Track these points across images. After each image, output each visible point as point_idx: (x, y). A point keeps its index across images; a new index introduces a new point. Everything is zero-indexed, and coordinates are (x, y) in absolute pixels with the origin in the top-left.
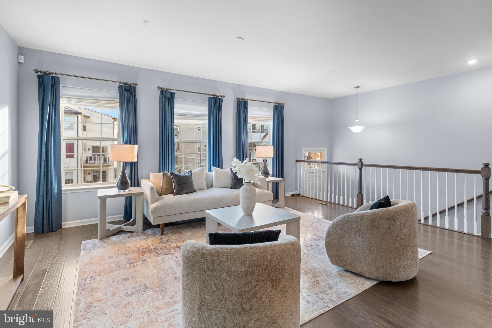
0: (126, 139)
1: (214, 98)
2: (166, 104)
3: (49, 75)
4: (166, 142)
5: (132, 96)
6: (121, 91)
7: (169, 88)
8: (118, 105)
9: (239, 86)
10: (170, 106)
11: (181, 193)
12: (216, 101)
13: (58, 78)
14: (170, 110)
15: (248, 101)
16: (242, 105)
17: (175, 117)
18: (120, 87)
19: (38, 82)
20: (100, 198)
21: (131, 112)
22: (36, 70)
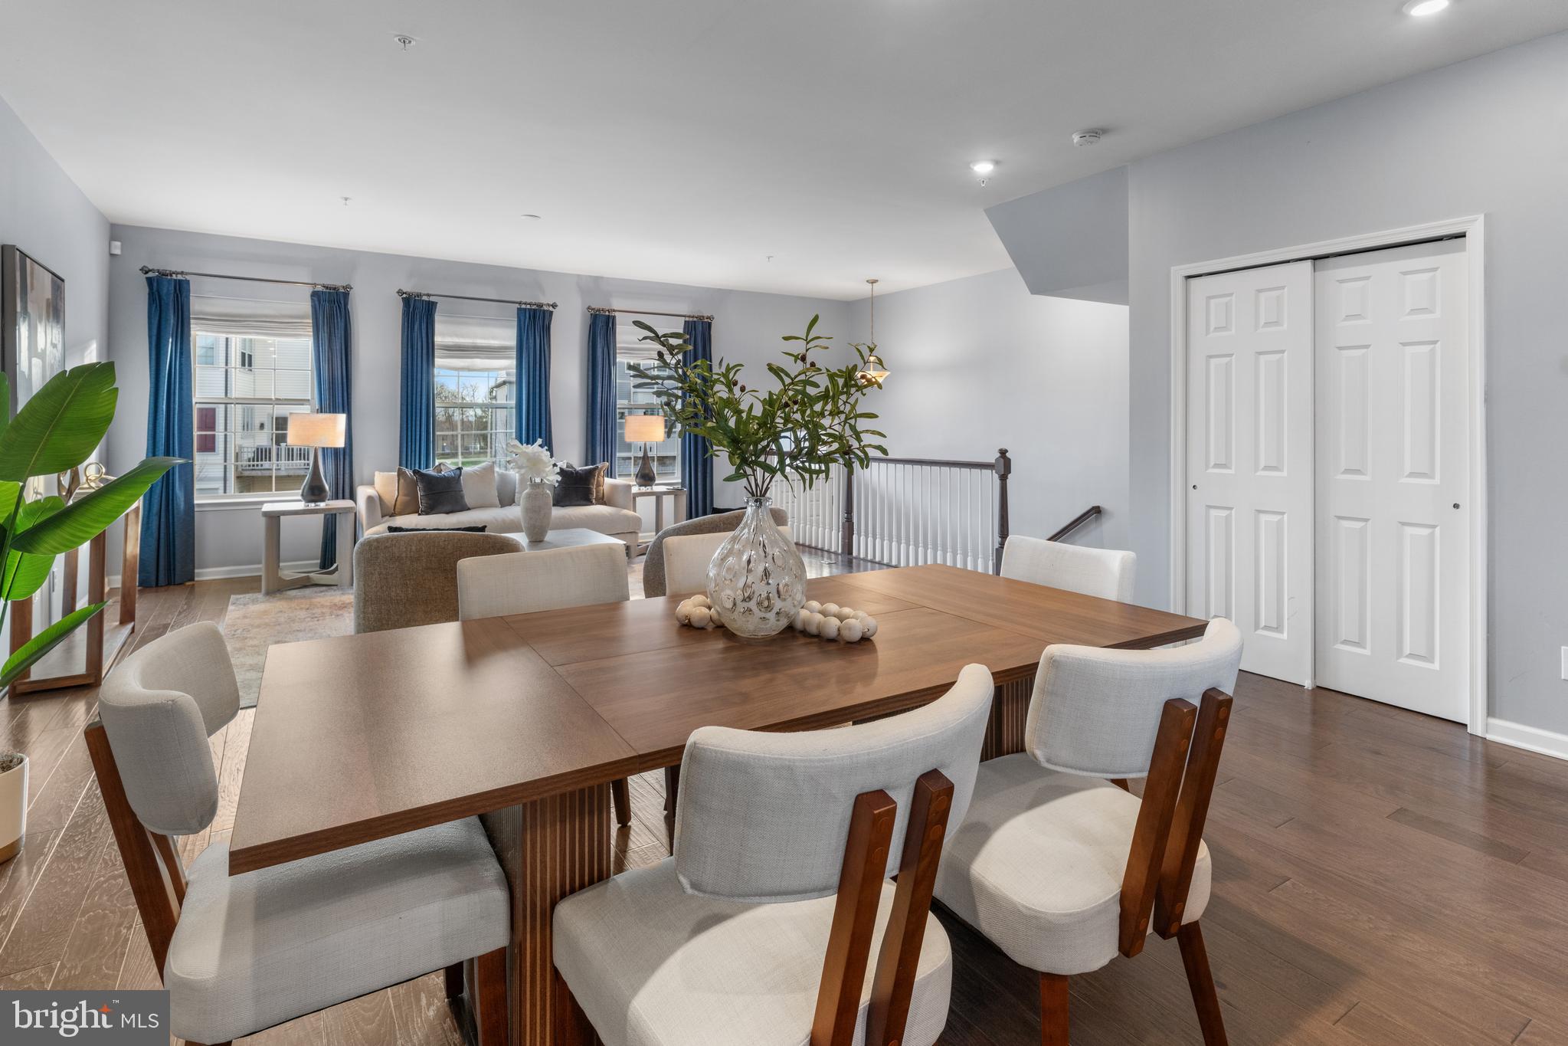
0: (326, 403)
1: (530, 310)
2: (416, 327)
3: (169, 277)
4: (414, 407)
5: (340, 311)
6: (317, 303)
7: (423, 292)
8: (310, 331)
9: (597, 280)
10: (424, 332)
11: (433, 512)
12: (534, 317)
13: (188, 282)
14: (424, 339)
15: (617, 314)
16: (600, 324)
17: (437, 353)
18: (315, 295)
19: (147, 290)
20: (267, 514)
21: (338, 346)
22: (145, 269)
